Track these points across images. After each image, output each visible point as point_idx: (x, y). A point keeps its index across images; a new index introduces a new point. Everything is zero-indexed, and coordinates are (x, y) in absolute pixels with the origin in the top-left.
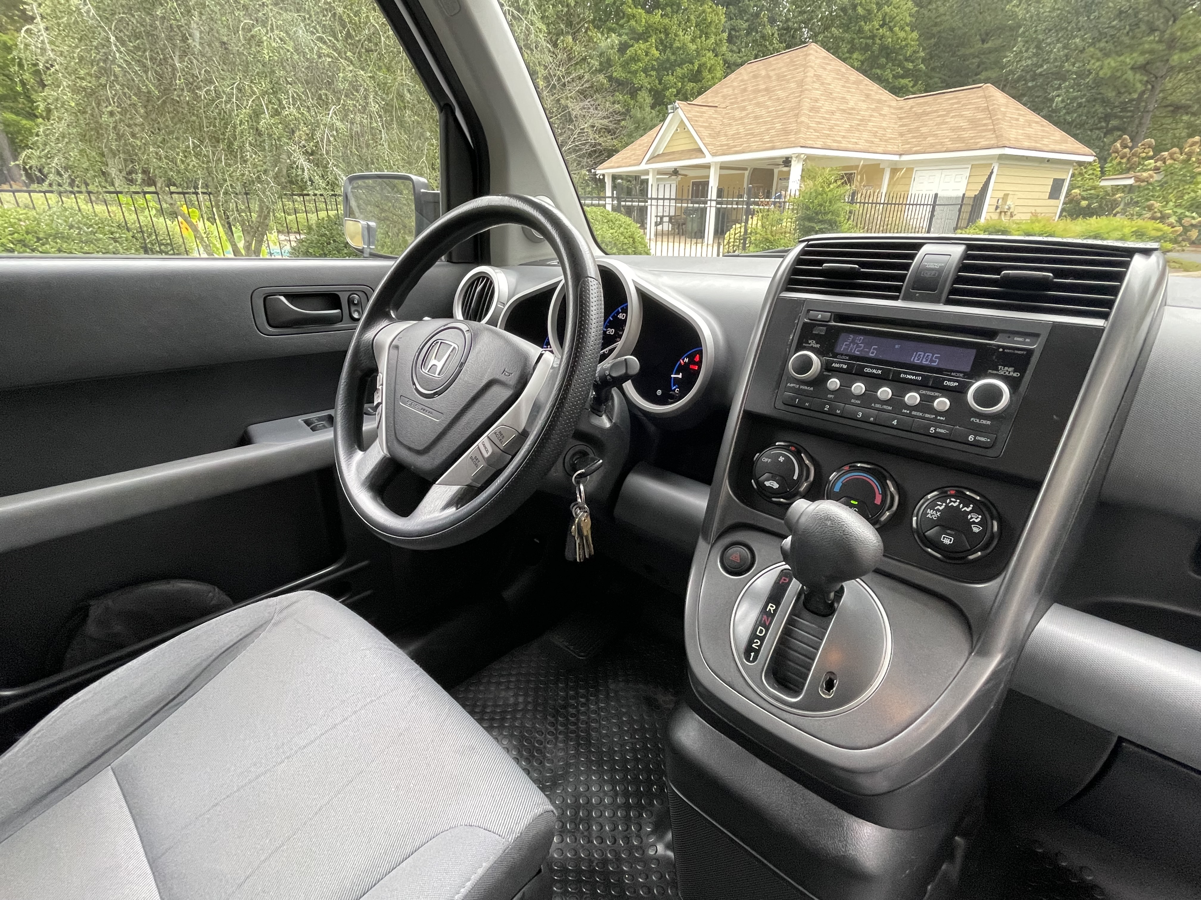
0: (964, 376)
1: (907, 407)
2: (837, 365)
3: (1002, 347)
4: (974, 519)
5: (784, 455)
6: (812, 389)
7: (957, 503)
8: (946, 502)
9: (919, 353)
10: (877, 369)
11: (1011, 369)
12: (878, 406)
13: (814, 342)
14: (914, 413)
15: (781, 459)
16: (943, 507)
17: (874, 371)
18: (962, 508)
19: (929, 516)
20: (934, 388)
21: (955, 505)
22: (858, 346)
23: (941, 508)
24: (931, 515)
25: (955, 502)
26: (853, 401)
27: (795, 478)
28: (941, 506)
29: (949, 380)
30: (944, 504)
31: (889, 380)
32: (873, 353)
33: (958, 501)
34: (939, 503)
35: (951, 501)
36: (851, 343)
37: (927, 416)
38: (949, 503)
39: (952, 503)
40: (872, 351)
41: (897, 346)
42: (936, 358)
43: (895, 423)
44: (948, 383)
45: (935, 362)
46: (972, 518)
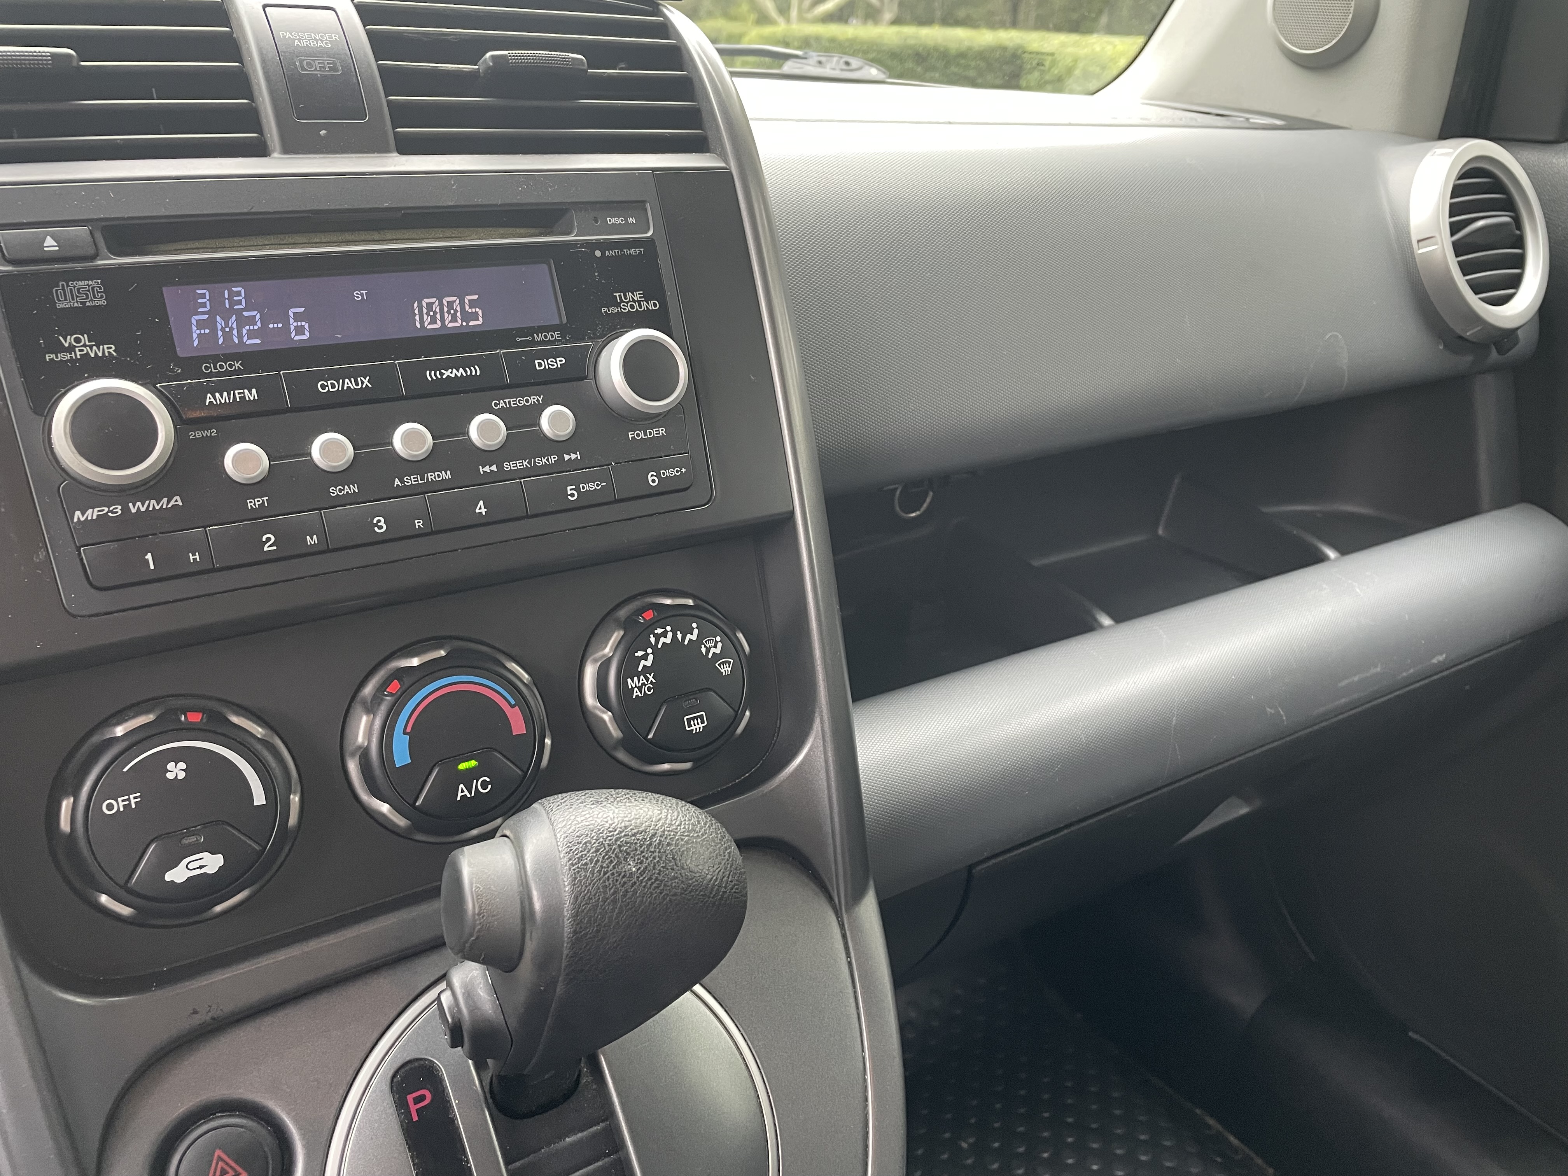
0: (563, 335)
1: (487, 456)
2: (223, 398)
3: (598, 245)
4: (713, 650)
5: (177, 755)
6: (177, 501)
7: (670, 635)
8: (651, 646)
9: (425, 302)
10: (354, 374)
11: (637, 296)
12: (411, 480)
13: (85, 339)
14: (509, 466)
15: (176, 771)
16: (651, 657)
17: (349, 384)
18: (684, 638)
19: (636, 693)
20: (519, 386)
21: (668, 640)
22: (242, 322)
23: (649, 663)
24: (640, 689)
25: (664, 635)
26: (334, 491)
27: (259, 798)
28: (645, 657)
29: (545, 355)
30: (650, 651)
31: (402, 398)
32: (300, 330)
33: (669, 628)
34: (640, 654)
35: (658, 637)
36: (212, 313)
37: (541, 461)
38: (657, 642)
39: (662, 640)
40: (293, 325)
41: (358, 295)
42: (472, 304)
43: (484, 511)
44: (545, 364)
45: (475, 316)
46: (708, 650)
